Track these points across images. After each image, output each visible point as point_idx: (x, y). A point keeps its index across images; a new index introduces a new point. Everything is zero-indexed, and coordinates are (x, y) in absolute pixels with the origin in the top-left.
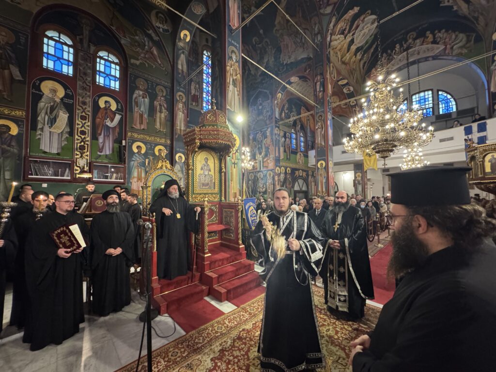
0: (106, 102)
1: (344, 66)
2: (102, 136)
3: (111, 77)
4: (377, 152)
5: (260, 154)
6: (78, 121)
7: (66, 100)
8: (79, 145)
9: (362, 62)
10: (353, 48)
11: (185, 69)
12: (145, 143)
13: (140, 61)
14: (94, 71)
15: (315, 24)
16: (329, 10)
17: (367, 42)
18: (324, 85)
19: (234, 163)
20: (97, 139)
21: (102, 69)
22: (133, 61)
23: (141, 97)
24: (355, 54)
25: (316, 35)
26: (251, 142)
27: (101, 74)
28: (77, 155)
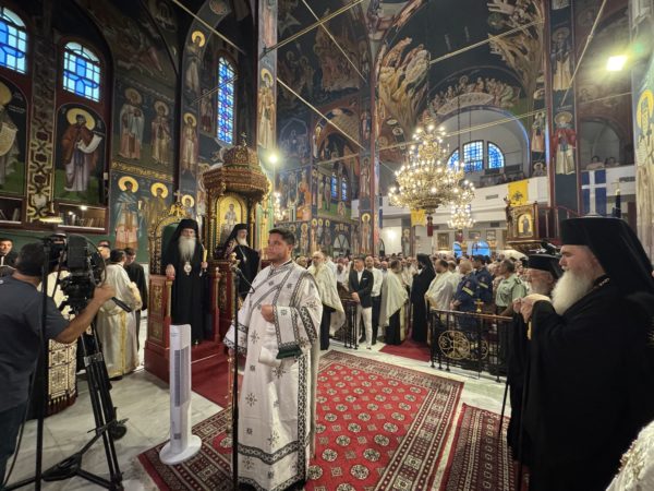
0: (78, 116)
1: (394, 104)
2: (72, 164)
3: (86, 82)
4: (423, 208)
5: (293, 200)
6: (34, 142)
7: (14, 109)
8: (34, 175)
9: (414, 101)
10: (405, 84)
11: (197, 83)
12: (138, 179)
13: (133, 65)
14: (60, 71)
15: (363, 50)
16: (379, 36)
17: (419, 80)
18: (371, 124)
19: (266, 213)
20: (64, 169)
21: (72, 68)
22: (120, 63)
23: (132, 115)
24: (407, 91)
25: (363, 63)
26: (281, 184)
27: (71, 76)
28: (31, 189)
